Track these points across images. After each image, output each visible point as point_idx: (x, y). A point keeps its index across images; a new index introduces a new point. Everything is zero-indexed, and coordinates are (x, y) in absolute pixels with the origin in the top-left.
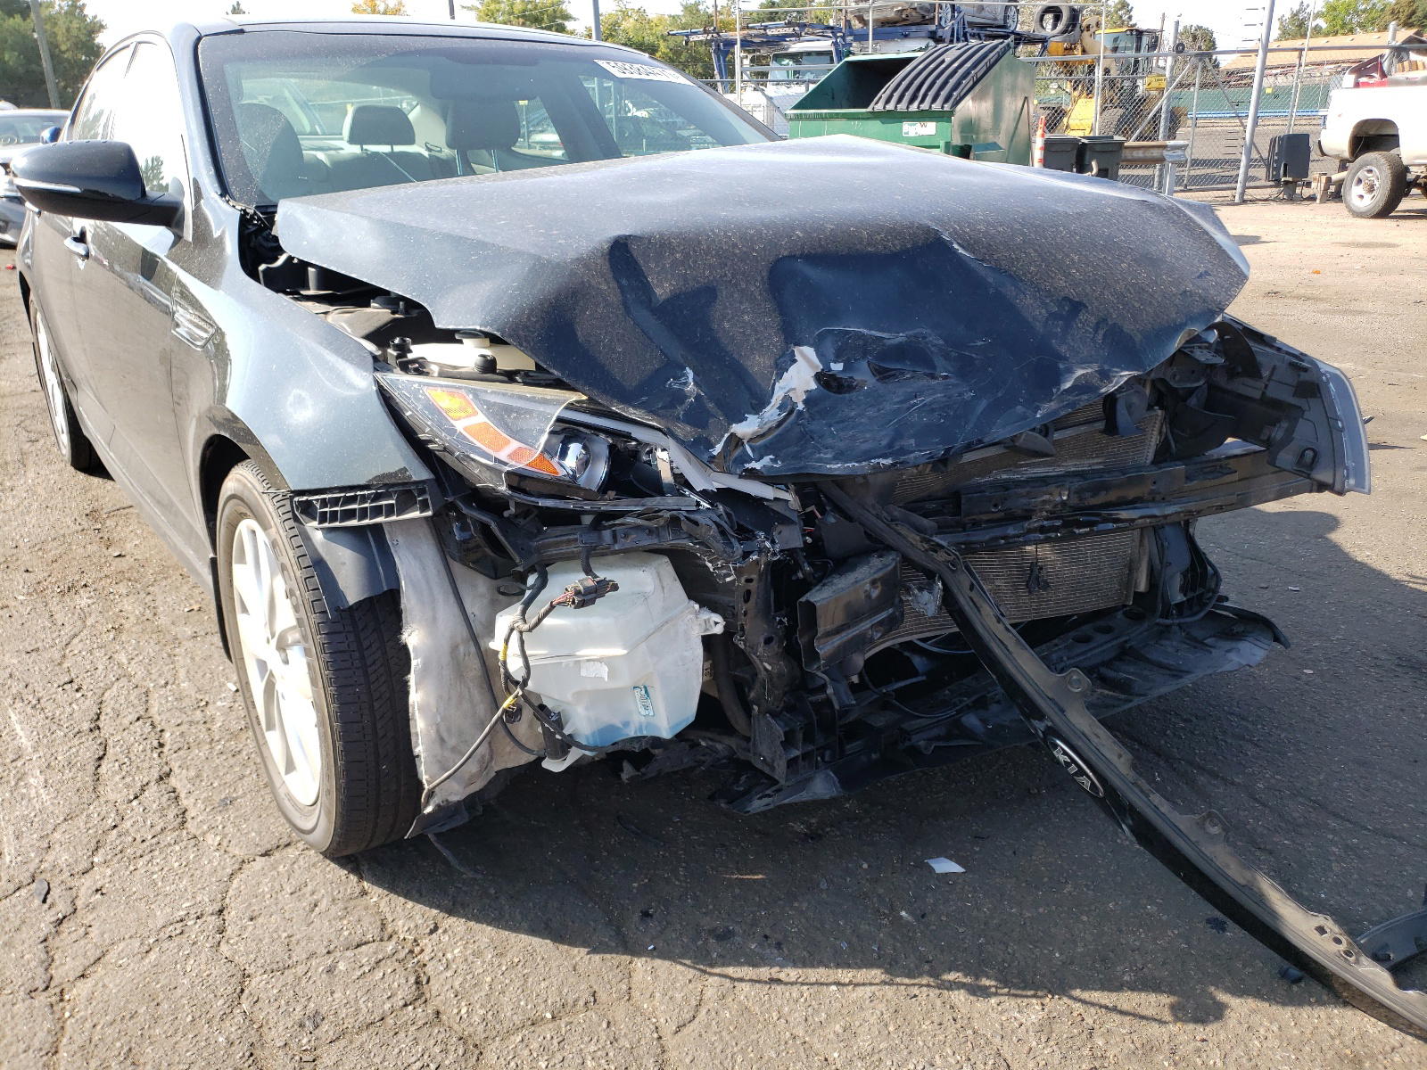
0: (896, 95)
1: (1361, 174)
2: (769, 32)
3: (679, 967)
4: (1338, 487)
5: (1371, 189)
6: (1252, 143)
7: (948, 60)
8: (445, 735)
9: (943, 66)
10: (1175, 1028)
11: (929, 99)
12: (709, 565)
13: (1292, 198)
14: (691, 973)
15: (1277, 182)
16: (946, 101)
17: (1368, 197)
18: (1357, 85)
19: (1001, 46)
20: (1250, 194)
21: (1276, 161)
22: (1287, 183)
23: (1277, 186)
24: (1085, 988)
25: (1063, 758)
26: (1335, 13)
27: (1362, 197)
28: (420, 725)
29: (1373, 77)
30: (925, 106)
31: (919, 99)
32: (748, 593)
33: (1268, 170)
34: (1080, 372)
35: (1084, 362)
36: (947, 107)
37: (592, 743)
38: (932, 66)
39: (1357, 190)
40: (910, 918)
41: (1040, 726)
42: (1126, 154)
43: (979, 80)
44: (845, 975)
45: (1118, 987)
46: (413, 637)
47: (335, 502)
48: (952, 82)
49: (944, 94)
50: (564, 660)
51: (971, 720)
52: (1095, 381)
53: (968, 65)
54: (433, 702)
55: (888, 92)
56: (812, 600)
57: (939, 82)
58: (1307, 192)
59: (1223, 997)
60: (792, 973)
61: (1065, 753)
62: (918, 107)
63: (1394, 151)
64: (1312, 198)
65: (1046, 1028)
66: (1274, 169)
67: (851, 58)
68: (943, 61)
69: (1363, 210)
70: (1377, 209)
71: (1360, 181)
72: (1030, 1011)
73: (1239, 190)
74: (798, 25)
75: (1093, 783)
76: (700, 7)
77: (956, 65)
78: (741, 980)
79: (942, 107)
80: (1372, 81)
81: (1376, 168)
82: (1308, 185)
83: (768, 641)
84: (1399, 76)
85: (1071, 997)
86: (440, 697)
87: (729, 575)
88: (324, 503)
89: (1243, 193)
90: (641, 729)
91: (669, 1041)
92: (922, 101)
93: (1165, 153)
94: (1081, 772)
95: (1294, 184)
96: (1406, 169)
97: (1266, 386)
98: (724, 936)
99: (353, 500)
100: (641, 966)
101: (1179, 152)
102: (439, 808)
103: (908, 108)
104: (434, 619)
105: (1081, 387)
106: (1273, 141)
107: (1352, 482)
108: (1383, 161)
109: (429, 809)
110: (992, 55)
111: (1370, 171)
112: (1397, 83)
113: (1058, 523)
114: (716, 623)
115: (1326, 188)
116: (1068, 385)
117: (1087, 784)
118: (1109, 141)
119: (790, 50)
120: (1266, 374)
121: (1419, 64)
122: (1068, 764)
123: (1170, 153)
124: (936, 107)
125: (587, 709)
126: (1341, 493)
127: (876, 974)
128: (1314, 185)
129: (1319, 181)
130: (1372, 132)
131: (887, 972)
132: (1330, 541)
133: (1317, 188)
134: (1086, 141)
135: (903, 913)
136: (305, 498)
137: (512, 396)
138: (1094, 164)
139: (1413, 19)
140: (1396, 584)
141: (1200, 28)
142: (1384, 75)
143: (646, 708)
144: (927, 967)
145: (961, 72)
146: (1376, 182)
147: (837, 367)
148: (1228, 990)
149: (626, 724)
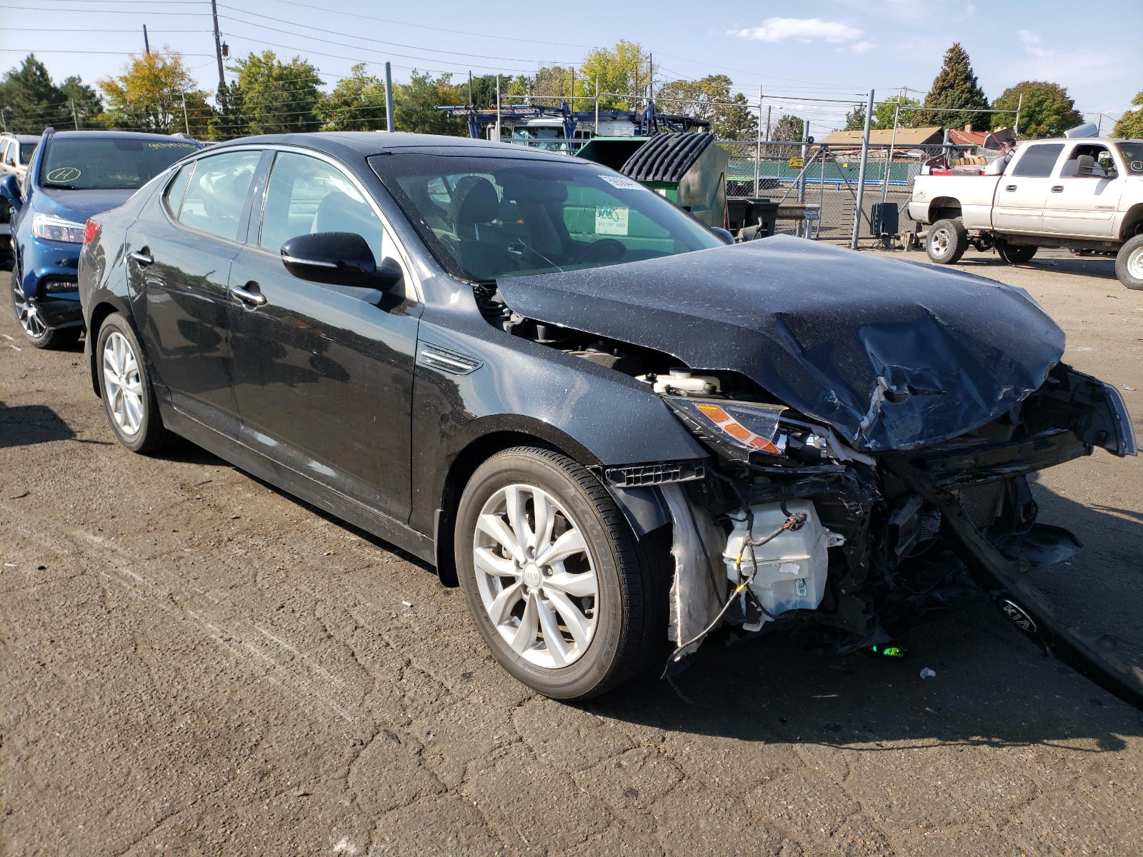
0: (636, 169)
1: (938, 233)
2: (516, 112)
3: (822, 747)
4: (1121, 452)
5: (944, 244)
6: (861, 209)
7: (671, 145)
8: (692, 611)
9: (668, 149)
10: (1105, 754)
11: (660, 172)
12: (846, 504)
13: (888, 247)
14: (831, 749)
15: (878, 236)
16: (673, 174)
17: (942, 251)
18: (931, 173)
19: (707, 137)
20: (862, 243)
21: (877, 221)
22: (884, 236)
23: (877, 238)
24: (1048, 739)
25: (1010, 611)
26: (884, 113)
27: (938, 249)
28: (678, 606)
29: (940, 168)
30: (658, 178)
31: (653, 172)
32: (864, 520)
33: (871, 227)
34: (1005, 390)
35: (1006, 384)
36: (674, 179)
37: (774, 613)
38: (660, 149)
39: (935, 245)
40: (932, 711)
41: (996, 593)
42: (780, 212)
43: (695, 160)
44: (919, 743)
45: (1065, 737)
46: (677, 552)
47: (637, 471)
48: (676, 161)
49: (671, 169)
50: (772, 563)
51: (937, 595)
52: (1013, 395)
53: (687, 149)
54: (687, 591)
55: (630, 166)
56: (897, 523)
57: (667, 161)
58: (897, 243)
59: (1121, 737)
60: (889, 744)
61: (1013, 607)
62: (653, 178)
63: (957, 219)
64: (901, 248)
65: (1039, 759)
66: (876, 226)
67: (596, 139)
68: (667, 146)
69: (940, 258)
70: (949, 258)
71: (936, 239)
72: (1029, 753)
73: (854, 239)
74: (539, 108)
75: (1031, 624)
76: (427, 81)
77: (677, 148)
78: (862, 750)
79: (671, 179)
80: (941, 171)
81: (946, 231)
82: (898, 238)
83: (867, 549)
84: (957, 168)
85: (1044, 744)
86: (691, 588)
87: (858, 510)
88: (629, 472)
89: (856, 243)
90: (796, 605)
91: (844, 785)
92: (656, 174)
93: (805, 213)
94: (1024, 618)
95: (889, 237)
96: (966, 232)
97: (1073, 395)
98: (837, 729)
99: (651, 470)
100: (797, 747)
101: (814, 212)
102: (683, 657)
103: (645, 178)
104: (688, 541)
105: (1007, 398)
106: (874, 207)
107: (1127, 449)
108: (951, 225)
109: (678, 659)
110: (701, 143)
111: (943, 232)
112: (958, 173)
113: (970, 476)
114: (840, 539)
115: (910, 241)
116: (1001, 397)
117: (1026, 624)
118: (767, 203)
119: (529, 125)
120: (1072, 388)
121: (971, 160)
122: (1013, 614)
123: (808, 213)
124: (666, 178)
125: (774, 593)
126: (1122, 456)
127: (932, 740)
128: (902, 238)
129: (905, 236)
130: (942, 206)
131: (940, 739)
132: (1037, 484)
133: (904, 241)
134: (752, 203)
135: (927, 709)
136: (614, 470)
137: (751, 409)
138: (759, 219)
139: (936, 119)
140: (1088, 510)
141: (794, 118)
142: (948, 168)
143: (802, 591)
144: (958, 736)
145: (681, 154)
146: (947, 239)
147: (894, 388)
148: (1124, 734)
149: (788, 602)
